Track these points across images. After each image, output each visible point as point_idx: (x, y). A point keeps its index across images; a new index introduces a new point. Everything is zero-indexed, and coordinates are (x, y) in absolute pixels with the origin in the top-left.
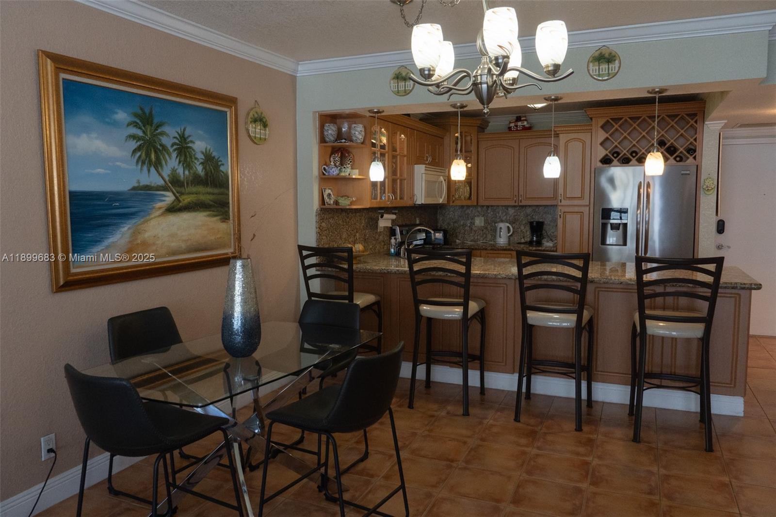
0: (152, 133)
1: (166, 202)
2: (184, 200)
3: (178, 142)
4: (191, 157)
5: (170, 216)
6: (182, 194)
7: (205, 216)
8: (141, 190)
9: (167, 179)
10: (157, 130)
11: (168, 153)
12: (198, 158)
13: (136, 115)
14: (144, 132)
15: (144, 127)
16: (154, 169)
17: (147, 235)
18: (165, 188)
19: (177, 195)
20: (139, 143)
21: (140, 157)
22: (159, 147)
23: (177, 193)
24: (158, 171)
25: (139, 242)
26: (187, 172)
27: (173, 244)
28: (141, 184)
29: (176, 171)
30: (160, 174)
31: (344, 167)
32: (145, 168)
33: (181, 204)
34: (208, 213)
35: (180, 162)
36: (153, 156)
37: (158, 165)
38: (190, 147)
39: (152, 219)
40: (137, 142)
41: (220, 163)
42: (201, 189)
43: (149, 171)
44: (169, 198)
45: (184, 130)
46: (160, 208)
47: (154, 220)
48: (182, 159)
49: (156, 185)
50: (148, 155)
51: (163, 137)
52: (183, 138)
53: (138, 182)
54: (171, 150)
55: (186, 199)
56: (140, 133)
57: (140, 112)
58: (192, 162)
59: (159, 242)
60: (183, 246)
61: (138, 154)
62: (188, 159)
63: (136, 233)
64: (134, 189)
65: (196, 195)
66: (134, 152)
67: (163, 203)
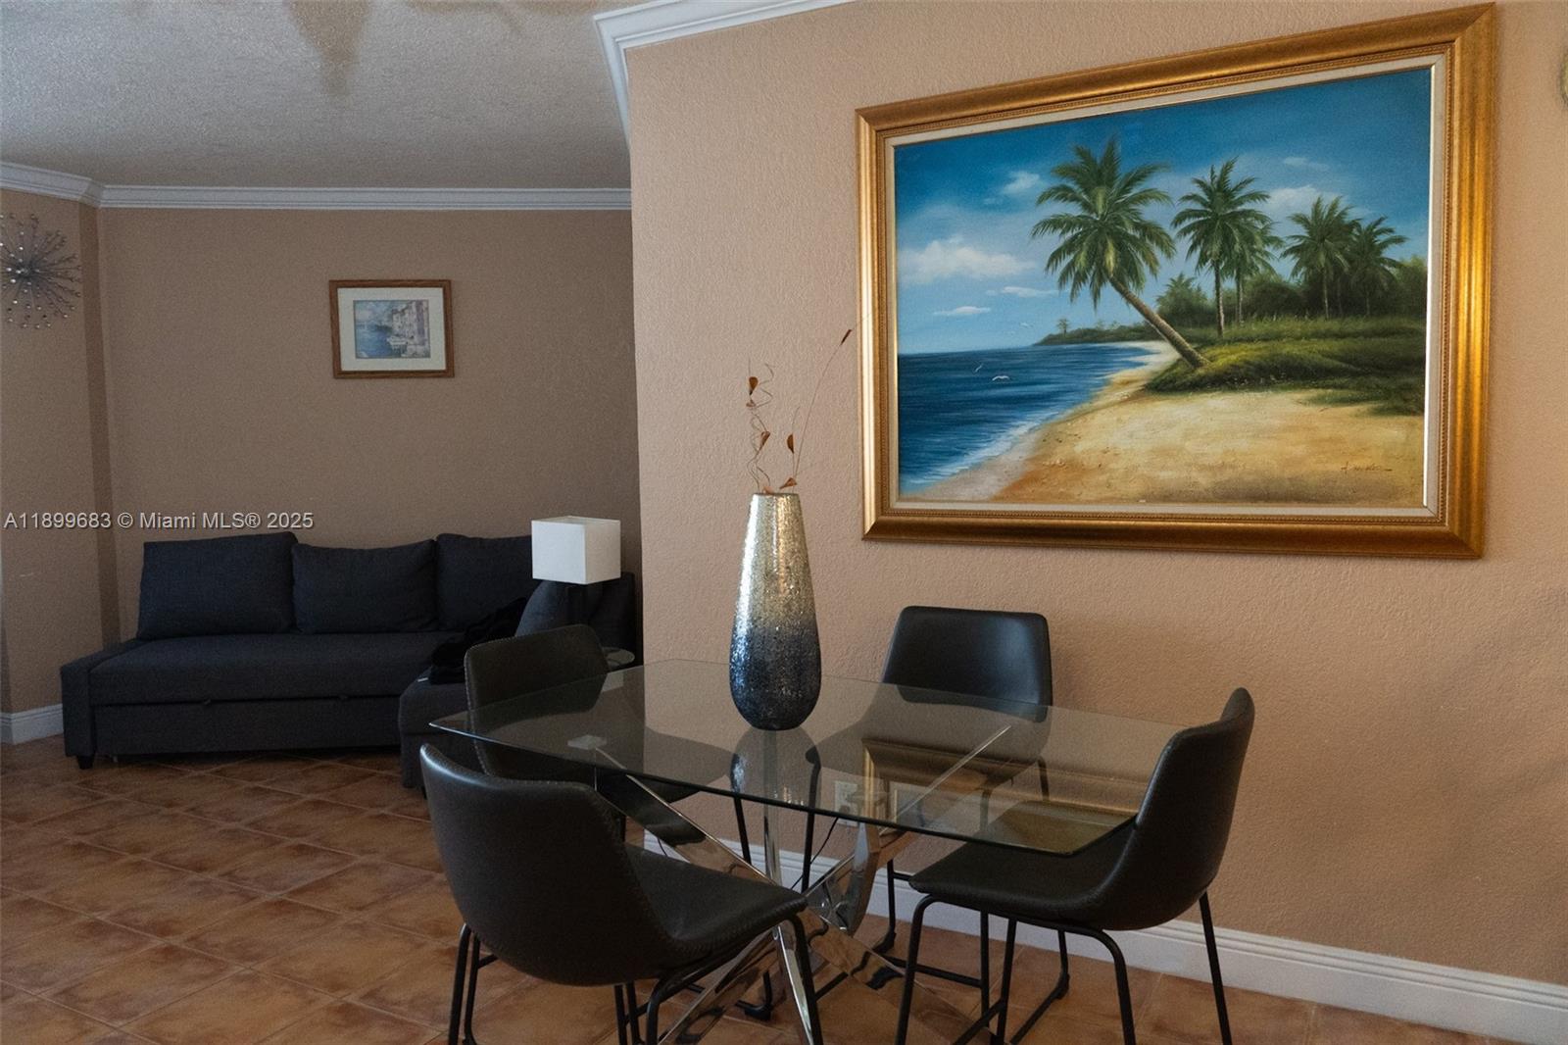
0: (1111, 202)
1: (1148, 368)
2: (1212, 359)
3: (1203, 208)
4: (1249, 240)
5: (1158, 403)
6: (1206, 343)
7: (1299, 402)
8: (1071, 343)
9: (1154, 308)
10: (1128, 192)
11: (1161, 244)
12: (1280, 236)
13: (1065, 172)
14: (1086, 206)
15: (1086, 191)
16: (1113, 289)
17: (1080, 447)
18: (1148, 332)
19: (1190, 347)
20: (1069, 235)
21: (1071, 266)
22: (1131, 232)
23: (1189, 341)
24: (1125, 294)
25: (1058, 462)
26: (1229, 284)
27: (1165, 475)
28: (1069, 330)
29: (1187, 283)
30: (1130, 299)
32: (1085, 290)
33: (1200, 371)
34: (1314, 393)
35: (1203, 260)
36: (1111, 259)
37: (1125, 277)
38: (1246, 213)
39: (1098, 409)
40: (1063, 233)
41: (1382, 238)
42: (1289, 324)
43: (1096, 295)
44: (1161, 356)
45: (1226, 170)
46: (1127, 383)
47: (1103, 411)
48: (1216, 248)
49: (1116, 327)
50: (1096, 257)
51: (1145, 204)
52: (1220, 192)
53: (1064, 324)
54: (1173, 233)
55: (1223, 357)
56: (1074, 210)
57: (1078, 160)
58: (1253, 251)
59: (1119, 466)
60: (1204, 481)
61: (1069, 258)
62: (1237, 247)
63: (1050, 439)
64: (1050, 340)
65: (1262, 345)
66: (1056, 256)
67: (1140, 368)
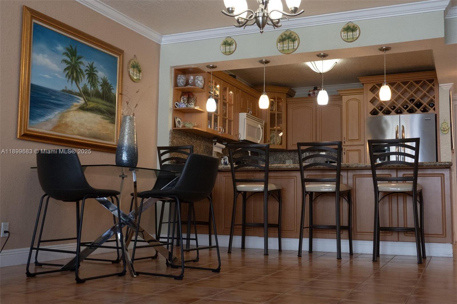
0: (75, 61)
1: (80, 103)
2: (90, 105)
3: (89, 70)
4: (95, 80)
5: (81, 112)
6: (89, 101)
7: (101, 118)
8: (67, 93)
9: (81, 89)
10: (78, 60)
11: (83, 74)
12: (100, 81)
13: (68, 49)
14: (71, 60)
15: (72, 57)
16: (75, 82)
17: (68, 120)
18: (80, 95)
19: (86, 101)
20: (68, 65)
21: (68, 73)
22: (78, 70)
23: (86, 99)
24: (77, 84)
25: (63, 123)
26: (92, 88)
27: (82, 130)
28: (67, 89)
29: (86, 86)
30: (78, 86)
31: (190, 104)
32: (70, 80)
33: (88, 107)
34: (102, 116)
35: (89, 82)
36: (75, 74)
37: (77, 80)
38: (95, 74)
39: (71, 111)
40: (67, 64)
41: (111, 88)
42: (100, 100)
43: (72, 82)
44: (82, 101)
45: (93, 63)
46: (76, 106)
47: (72, 112)
48: (91, 80)
49: (75, 92)
50: (72, 73)
51: (81, 65)
52: (92, 68)
53: (66, 87)
54: (85, 73)
55: (91, 105)
56: (69, 60)
57: (70, 48)
58: (96, 83)
59: (74, 126)
60: (87, 132)
61: (67, 71)
62: (94, 81)
63: (62, 117)
64: (63, 91)
65: (96, 104)
66: (65, 70)
67: (78, 103)
